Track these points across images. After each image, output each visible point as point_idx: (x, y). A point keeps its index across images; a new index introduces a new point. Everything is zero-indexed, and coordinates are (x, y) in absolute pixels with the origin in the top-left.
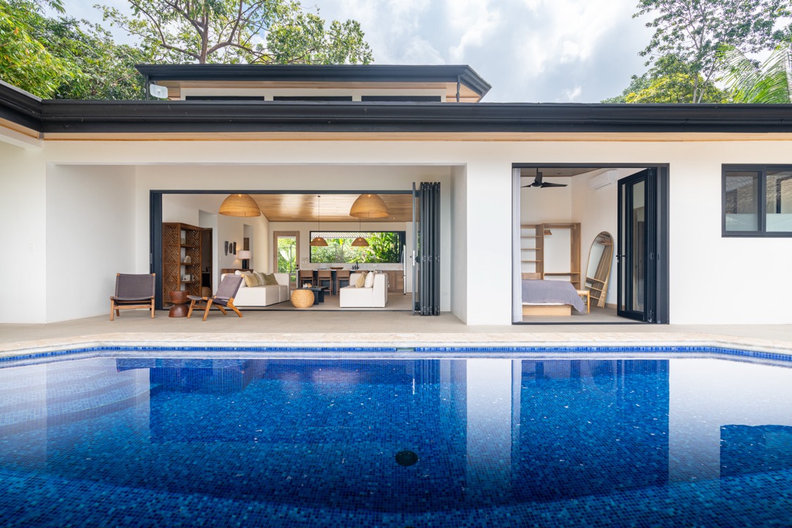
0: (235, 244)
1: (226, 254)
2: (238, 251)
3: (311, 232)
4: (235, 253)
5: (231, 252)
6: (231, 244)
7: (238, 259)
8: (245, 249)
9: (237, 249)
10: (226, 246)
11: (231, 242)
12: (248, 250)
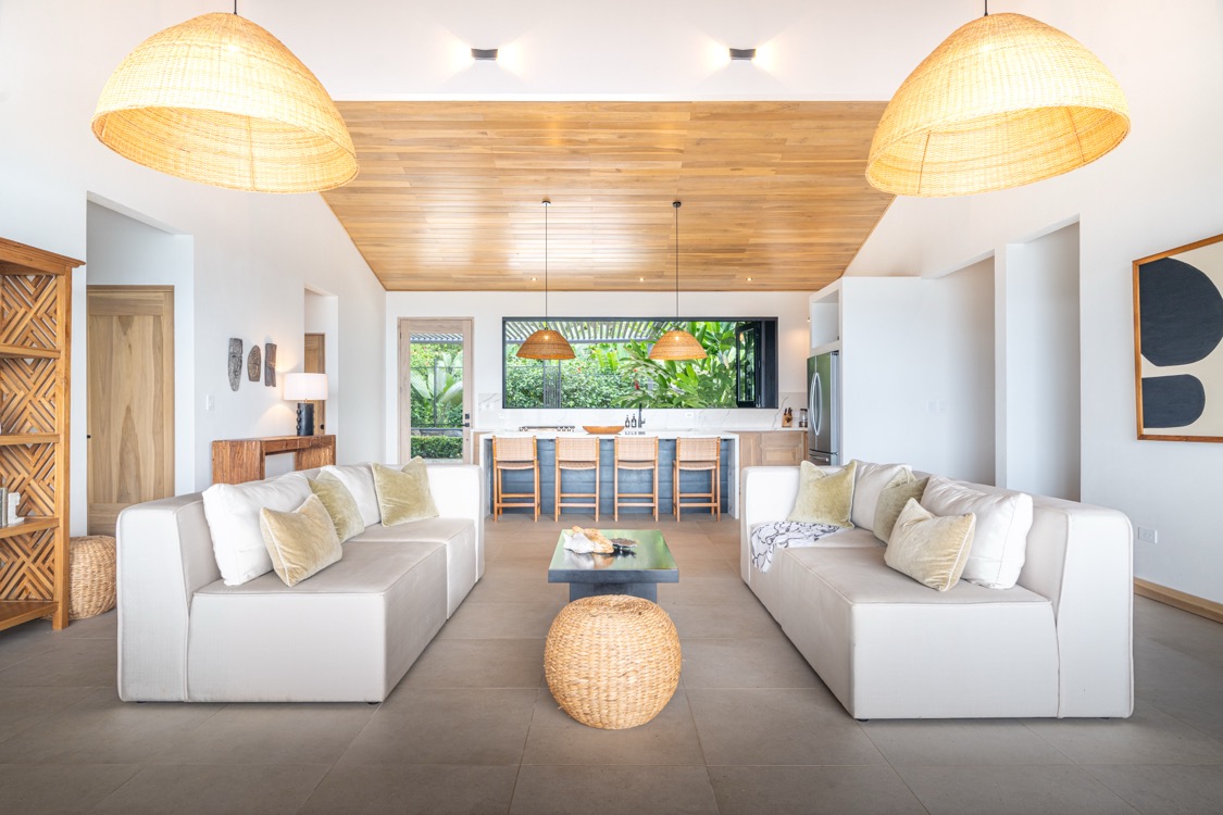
0: (271, 348)
1: (235, 386)
2: (283, 375)
3: (505, 320)
4: (271, 381)
5: (254, 378)
6: (255, 352)
7: (284, 401)
8: (308, 369)
9: (279, 368)
10: (235, 357)
11: (255, 339)
12: (323, 372)
